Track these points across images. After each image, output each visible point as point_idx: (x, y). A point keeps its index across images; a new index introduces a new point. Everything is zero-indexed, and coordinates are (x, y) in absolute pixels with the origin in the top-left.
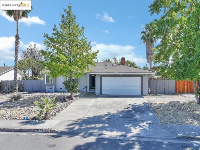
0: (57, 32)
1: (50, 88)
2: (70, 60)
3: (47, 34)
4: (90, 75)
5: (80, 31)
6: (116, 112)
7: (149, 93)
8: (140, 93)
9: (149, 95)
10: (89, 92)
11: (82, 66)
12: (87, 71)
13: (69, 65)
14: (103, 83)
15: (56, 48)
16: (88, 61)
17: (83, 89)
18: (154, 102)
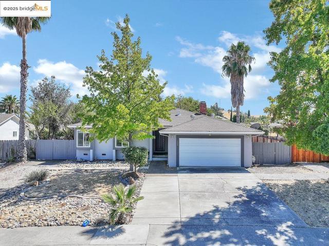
0: (107, 63)
1: (84, 154)
3: (91, 68)
6: (226, 206)
7: (253, 164)
8: (238, 164)
9: (254, 166)
10: (152, 161)
14: (180, 147)
18: (272, 183)
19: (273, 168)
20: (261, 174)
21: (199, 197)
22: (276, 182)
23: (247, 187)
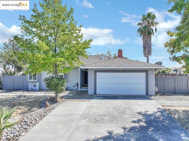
0: (38, 13)
2: (55, 51)
3: (24, 16)
4: (81, 69)
5: (68, 13)
7: (156, 93)
8: (144, 93)
9: (157, 95)
10: (80, 91)
11: (71, 58)
12: (77, 64)
13: (53, 56)
15: (37, 35)
16: (77, 50)
17: (73, 86)
18: (173, 109)
19: (173, 96)
20: (162, 101)
21: (97, 121)
22: (176, 108)
23: (148, 112)
